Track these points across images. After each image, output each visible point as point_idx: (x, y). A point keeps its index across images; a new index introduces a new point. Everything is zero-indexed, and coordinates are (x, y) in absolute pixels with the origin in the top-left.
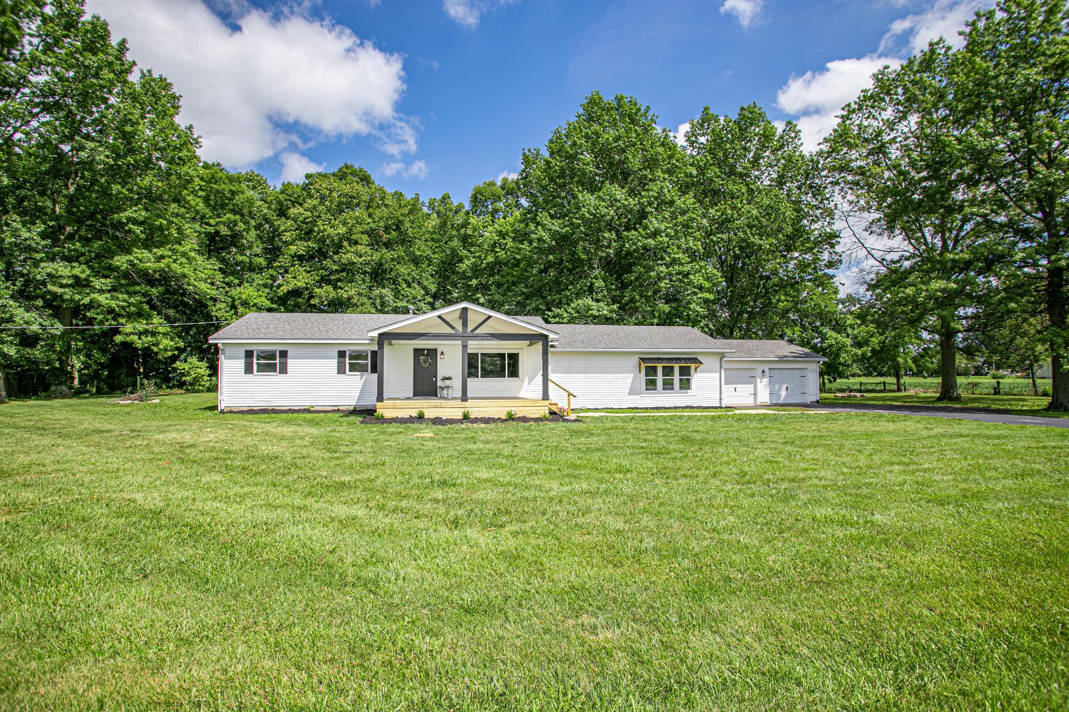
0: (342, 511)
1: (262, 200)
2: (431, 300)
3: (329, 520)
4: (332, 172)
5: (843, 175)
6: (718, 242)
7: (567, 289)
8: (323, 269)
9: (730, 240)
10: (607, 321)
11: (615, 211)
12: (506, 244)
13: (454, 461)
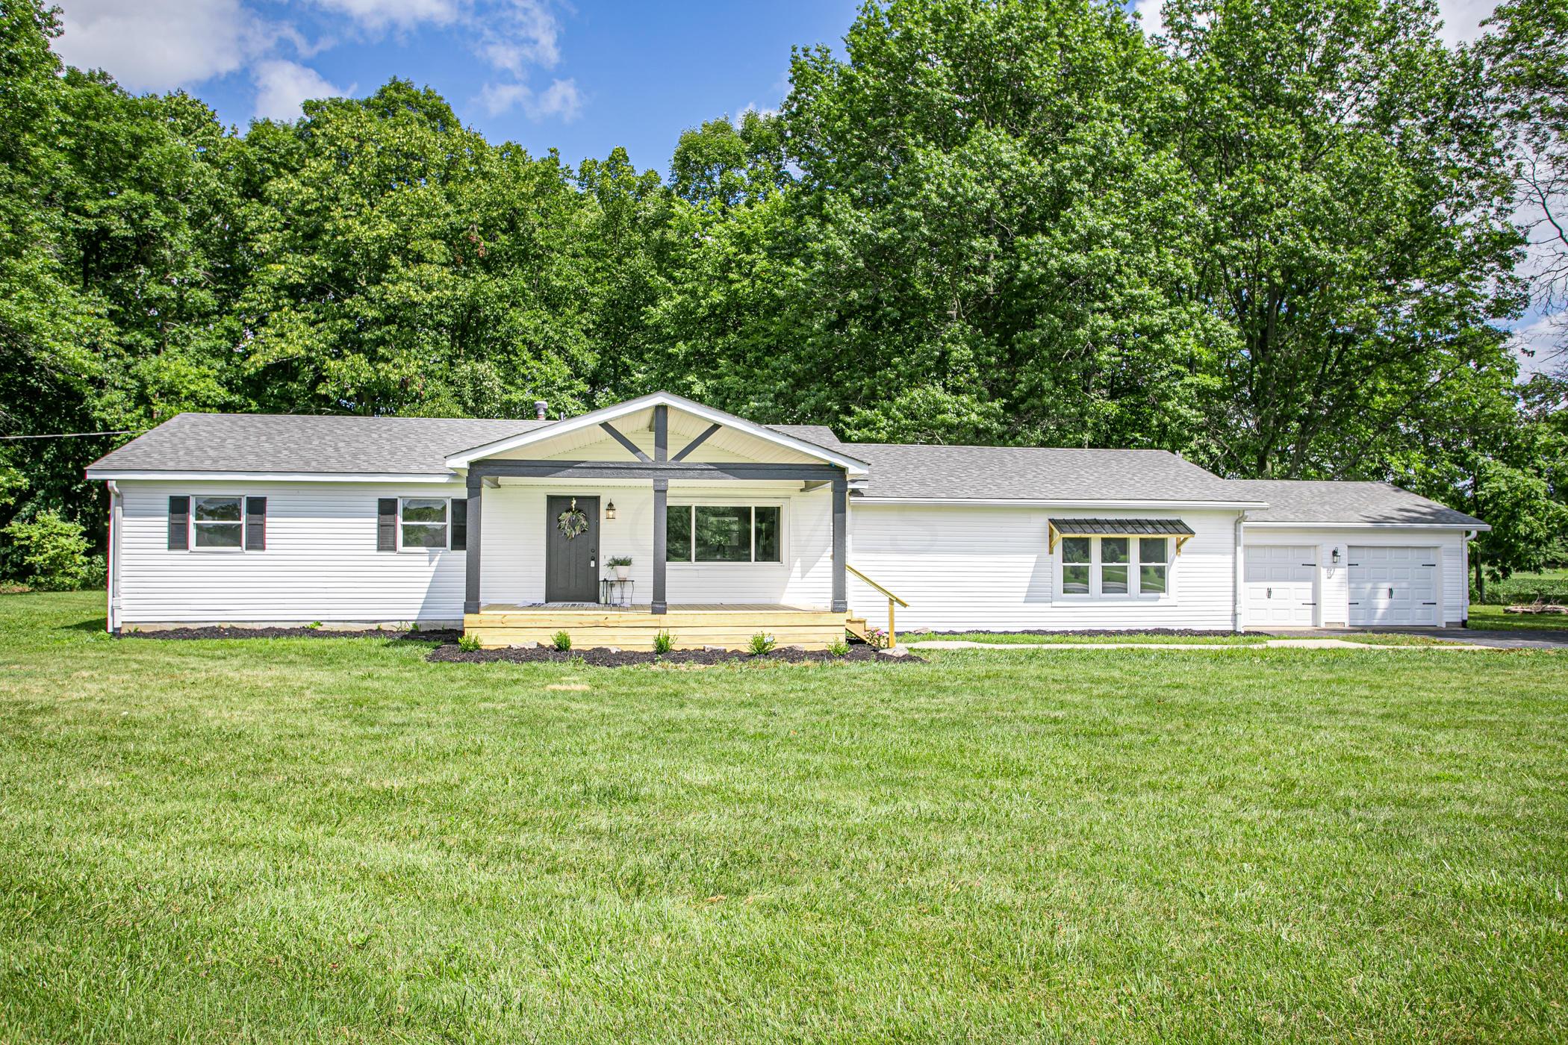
0: (385, 855)
1: (205, 158)
2: (586, 388)
3: (356, 875)
4: (363, 97)
5: (1538, 95)
6: (1235, 258)
7: (889, 364)
8: (346, 316)
9: (1261, 253)
10: (979, 436)
11: (999, 190)
12: (753, 264)
13: (635, 746)
